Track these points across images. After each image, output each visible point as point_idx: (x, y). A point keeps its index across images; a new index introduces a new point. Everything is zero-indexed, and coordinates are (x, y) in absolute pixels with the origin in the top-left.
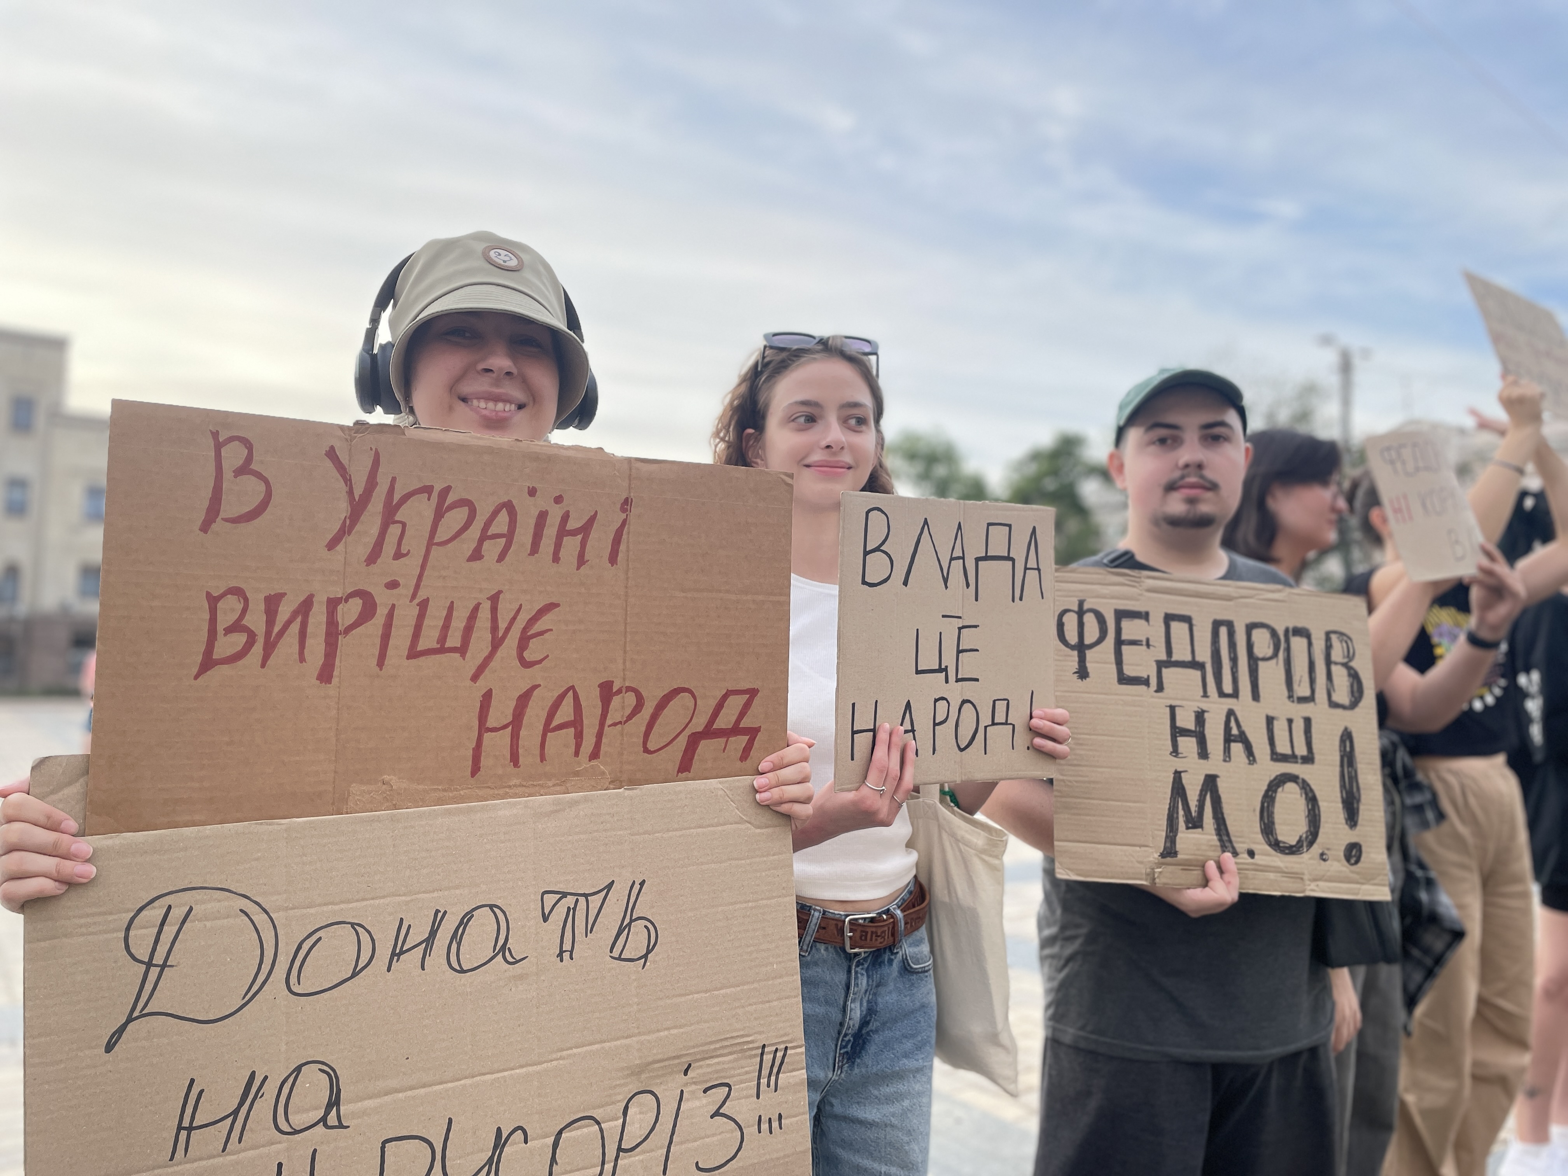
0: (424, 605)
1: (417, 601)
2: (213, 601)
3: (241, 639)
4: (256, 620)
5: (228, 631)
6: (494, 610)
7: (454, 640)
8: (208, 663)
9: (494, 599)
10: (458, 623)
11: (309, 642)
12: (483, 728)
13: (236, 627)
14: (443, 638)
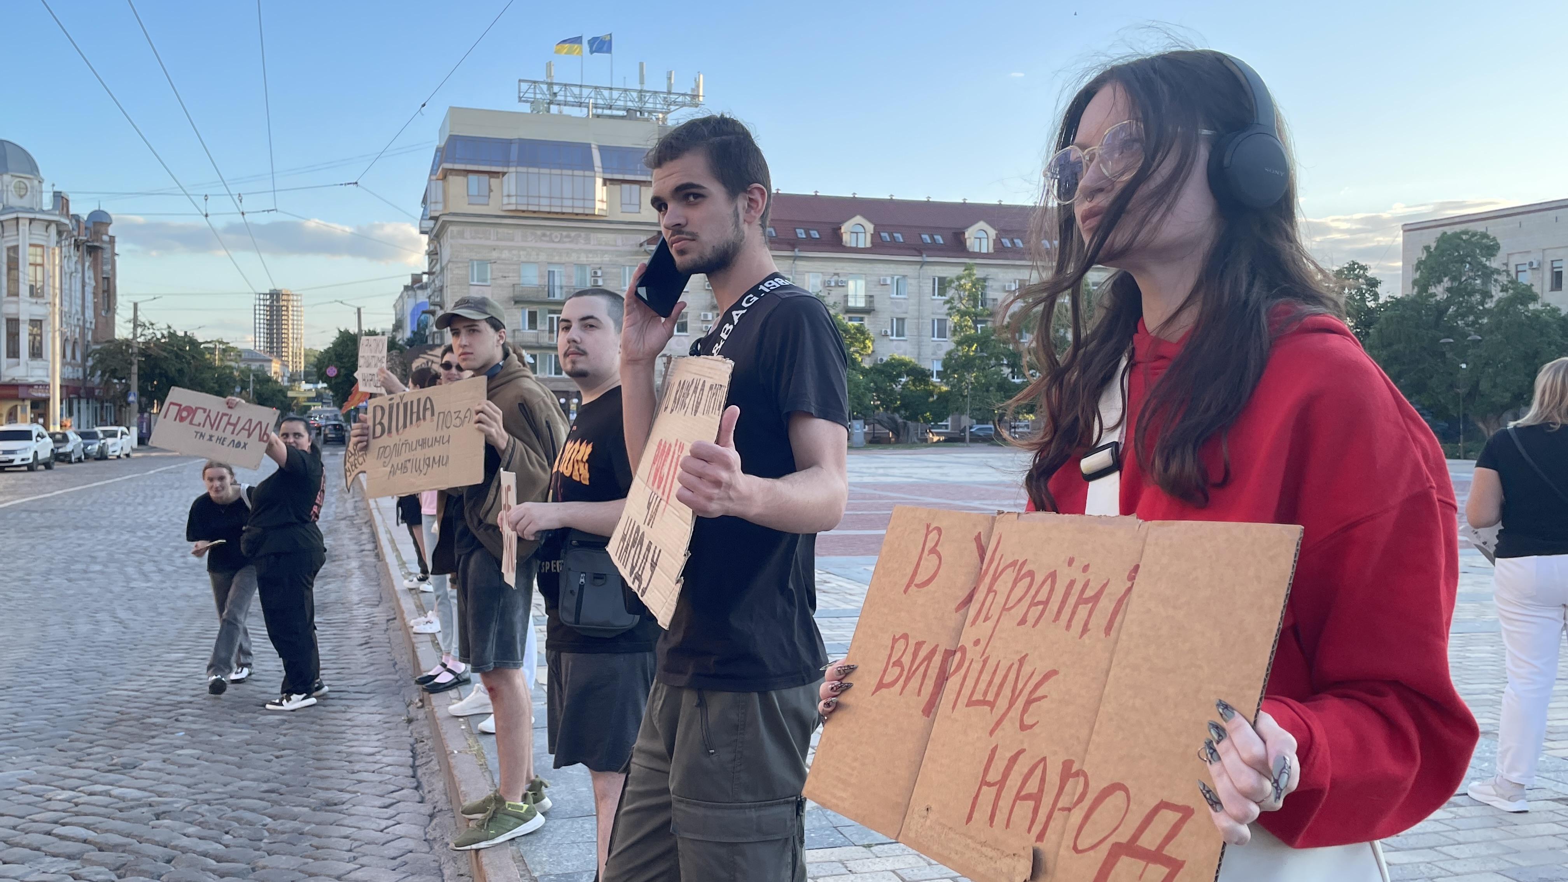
0: (985, 662)
1: (984, 658)
2: (895, 640)
3: (897, 670)
4: (906, 660)
5: (894, 664)
6: (1019, 670)
7: (990, 697)
8: (880, 686)
9: (1022, 661)
10: (997, 681)
11: (926, 681)
12: (984, 783)
13: (898, 663)
14: (985, 693)
